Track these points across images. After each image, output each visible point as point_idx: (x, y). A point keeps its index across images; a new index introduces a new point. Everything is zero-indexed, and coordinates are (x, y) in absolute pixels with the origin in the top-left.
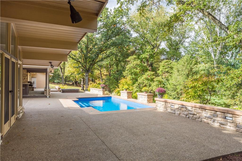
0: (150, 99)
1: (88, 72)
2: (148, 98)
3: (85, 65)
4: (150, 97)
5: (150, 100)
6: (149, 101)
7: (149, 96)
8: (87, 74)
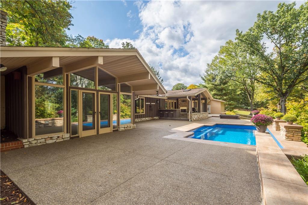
0: (293, 135)
1: (284, 96)
2: (286, 132)
3: (279, 89)
4: (292, 131)
5: (293, 137)
6: (289, 138)
7: (289, 129)
8: (283, 99)
